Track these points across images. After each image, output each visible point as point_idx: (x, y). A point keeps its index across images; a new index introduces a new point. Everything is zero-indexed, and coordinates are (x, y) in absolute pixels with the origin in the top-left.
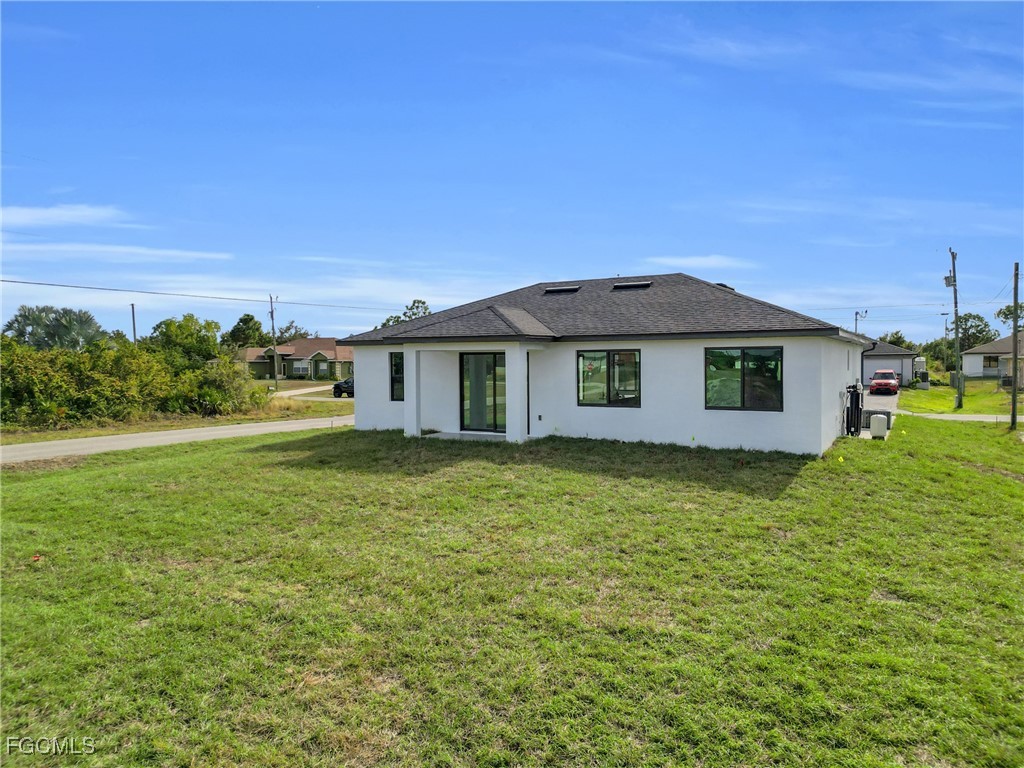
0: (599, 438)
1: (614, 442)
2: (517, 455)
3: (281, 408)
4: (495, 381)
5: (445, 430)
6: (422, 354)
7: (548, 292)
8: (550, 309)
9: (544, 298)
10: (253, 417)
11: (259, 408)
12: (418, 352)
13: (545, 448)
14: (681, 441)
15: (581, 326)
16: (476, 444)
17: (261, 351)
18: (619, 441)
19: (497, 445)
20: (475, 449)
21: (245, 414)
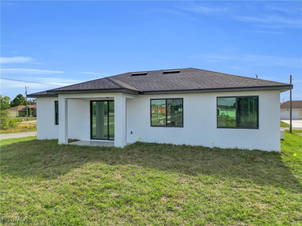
0: (162, 142)
1: (170, 145)
2: (121, 156)
3: (22, 127)
4: (108, 117)
5: (82, 139)
6: (69, 100)
7: (133, 75)
8: (135, 81)
9: (132, 77)
10: (8, 131)
11: (12, 128)
12: (66, 100)
13: (136, 151)
14: (205, 145)
15: (152, 87)
16: (98, 148)
17: (24, 107)
18: (172, 144)
19: (110, 149)
20: (97, 152)
21: (5, 130)
